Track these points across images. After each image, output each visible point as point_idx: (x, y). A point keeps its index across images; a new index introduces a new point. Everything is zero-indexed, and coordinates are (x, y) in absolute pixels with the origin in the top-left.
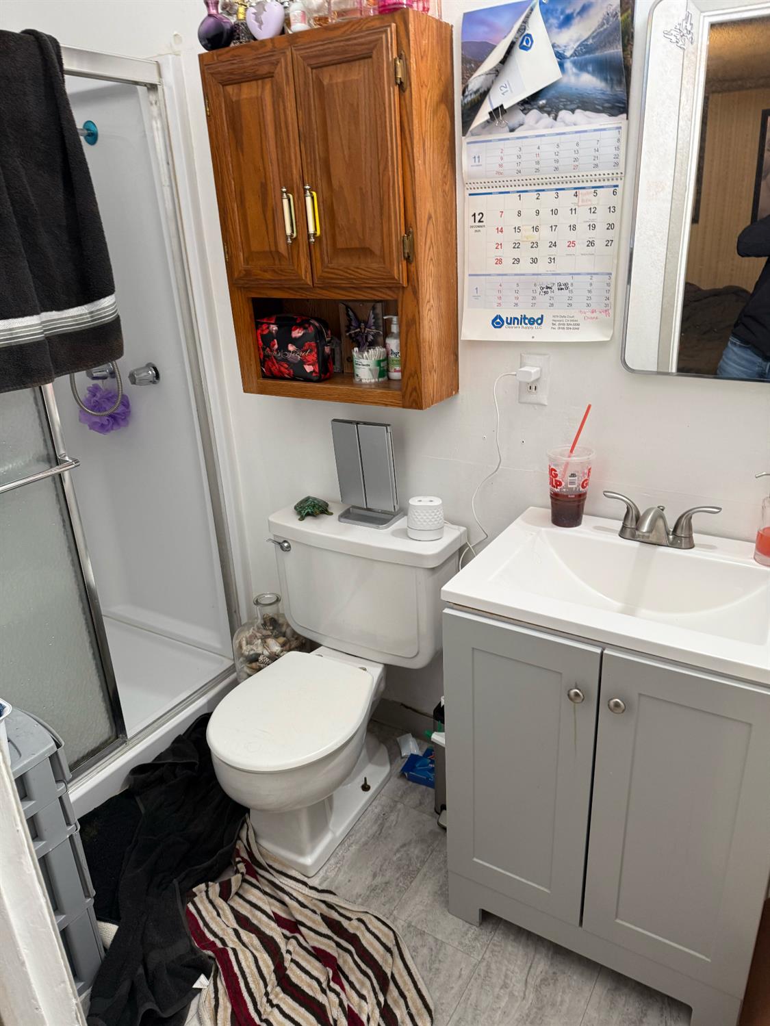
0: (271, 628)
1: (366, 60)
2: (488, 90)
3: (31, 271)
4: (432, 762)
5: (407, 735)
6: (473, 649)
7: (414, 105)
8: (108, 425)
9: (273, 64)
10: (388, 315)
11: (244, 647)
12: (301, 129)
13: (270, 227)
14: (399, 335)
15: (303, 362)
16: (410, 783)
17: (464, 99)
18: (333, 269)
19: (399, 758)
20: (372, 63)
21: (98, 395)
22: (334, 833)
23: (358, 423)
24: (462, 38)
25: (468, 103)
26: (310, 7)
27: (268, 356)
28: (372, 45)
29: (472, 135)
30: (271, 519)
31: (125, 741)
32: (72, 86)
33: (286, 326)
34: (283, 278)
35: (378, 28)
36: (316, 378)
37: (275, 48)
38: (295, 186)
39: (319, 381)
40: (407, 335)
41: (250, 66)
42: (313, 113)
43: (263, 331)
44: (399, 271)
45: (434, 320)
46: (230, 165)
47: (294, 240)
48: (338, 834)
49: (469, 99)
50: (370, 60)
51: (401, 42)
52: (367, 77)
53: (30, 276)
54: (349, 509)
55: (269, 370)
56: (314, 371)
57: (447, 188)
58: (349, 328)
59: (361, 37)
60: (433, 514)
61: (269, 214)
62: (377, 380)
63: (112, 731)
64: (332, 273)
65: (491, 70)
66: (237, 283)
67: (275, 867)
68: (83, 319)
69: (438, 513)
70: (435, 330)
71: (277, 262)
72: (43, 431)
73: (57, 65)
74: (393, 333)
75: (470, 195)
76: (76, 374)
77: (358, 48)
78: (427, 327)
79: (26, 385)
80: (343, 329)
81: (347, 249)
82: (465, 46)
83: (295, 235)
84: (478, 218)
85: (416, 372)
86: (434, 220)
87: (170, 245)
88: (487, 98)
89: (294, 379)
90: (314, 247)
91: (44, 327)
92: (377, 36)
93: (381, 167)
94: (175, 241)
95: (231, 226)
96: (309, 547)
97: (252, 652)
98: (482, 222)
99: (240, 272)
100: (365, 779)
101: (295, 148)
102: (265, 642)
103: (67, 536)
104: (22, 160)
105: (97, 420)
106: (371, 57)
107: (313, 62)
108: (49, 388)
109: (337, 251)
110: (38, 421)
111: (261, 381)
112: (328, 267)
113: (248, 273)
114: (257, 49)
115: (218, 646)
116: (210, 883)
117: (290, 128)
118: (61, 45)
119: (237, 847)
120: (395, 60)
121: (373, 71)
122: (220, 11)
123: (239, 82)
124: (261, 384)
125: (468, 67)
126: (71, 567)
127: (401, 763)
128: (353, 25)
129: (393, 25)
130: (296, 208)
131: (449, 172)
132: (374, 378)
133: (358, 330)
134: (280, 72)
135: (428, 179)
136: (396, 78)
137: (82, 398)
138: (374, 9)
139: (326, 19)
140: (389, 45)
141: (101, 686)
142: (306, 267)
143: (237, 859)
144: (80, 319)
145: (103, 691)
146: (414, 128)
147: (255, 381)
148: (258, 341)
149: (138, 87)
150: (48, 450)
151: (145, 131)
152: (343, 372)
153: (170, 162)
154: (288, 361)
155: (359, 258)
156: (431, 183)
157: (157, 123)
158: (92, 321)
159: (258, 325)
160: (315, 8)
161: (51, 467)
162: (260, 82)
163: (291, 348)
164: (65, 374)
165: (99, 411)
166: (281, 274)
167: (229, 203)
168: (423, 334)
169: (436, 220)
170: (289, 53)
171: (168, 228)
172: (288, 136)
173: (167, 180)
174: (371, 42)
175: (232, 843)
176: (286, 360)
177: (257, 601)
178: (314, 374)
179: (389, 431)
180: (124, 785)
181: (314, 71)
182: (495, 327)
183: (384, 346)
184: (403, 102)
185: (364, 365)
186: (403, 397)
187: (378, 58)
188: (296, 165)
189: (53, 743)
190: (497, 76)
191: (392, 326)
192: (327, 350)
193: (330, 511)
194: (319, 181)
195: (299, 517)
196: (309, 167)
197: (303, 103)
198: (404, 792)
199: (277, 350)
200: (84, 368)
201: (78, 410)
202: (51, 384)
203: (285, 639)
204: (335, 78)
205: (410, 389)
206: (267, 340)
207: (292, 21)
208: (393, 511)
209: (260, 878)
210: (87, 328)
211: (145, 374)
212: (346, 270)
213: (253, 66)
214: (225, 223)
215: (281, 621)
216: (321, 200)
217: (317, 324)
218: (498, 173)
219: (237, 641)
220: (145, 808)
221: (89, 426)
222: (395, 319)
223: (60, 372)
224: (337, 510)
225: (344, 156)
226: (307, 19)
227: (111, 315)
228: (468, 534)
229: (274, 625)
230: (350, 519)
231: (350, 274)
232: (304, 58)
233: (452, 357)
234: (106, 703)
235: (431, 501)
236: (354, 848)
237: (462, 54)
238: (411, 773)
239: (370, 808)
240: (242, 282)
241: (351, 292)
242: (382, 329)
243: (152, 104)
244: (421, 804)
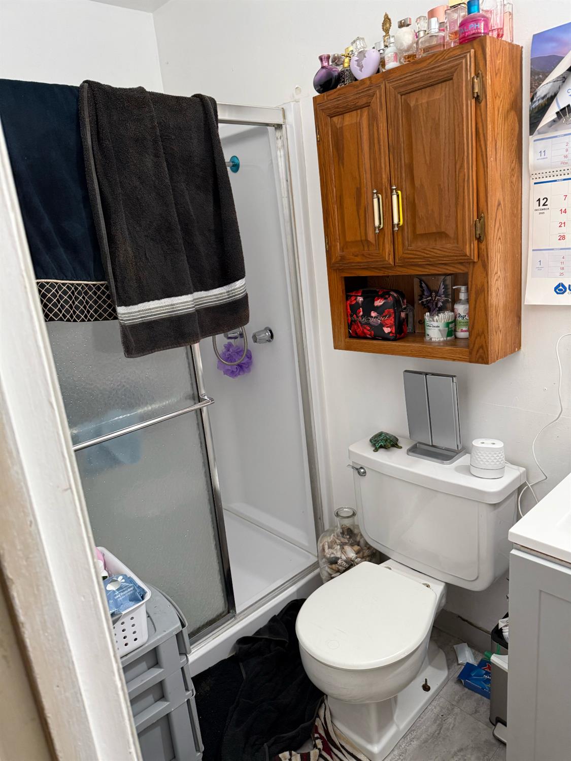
0: (348, 537)
1: (448, 82)
2: (555, 95)
3: (188, 263)
4: (487, 673)
5: (463, 644)
6: (541, 591)
7: (488, 113)
8: (237, 371)
9: (369, 96)
10: (457, 285)
11: (327, 550)
12: (390, 143)
13: (362, 221)
14: (468, 301)
15: (382, 325)
16: (467, 690)
17: (532, 105)
18: (413, 250)
19: (456, 664)
20: (453, 83)
21: (231, 350)
22: (398, 726)
23: (426, 374)
24: (531, 57)
25: (535, 108)
26: (402, 48)
27: (355, 321)
28: (453, 69)
29: (539, 133)
30: (352, 448)
31: (235, 616)
32: (224, 131)
33: (370, 297)
34: (370, 260)
35: (460, 55)
36: (393, 338)
37: (372, 84)
38: (384, 188)
39: (394, 340)
40: (476, 301)
41: (352, 100)
42: (401, 130)
43: (351, 302)
44: (470, 249)
45: (501, 289)
46: (333, 176)
47: (381, 230)
48: (402, 727)
49: (537, 104)
50: (451, 81)
51: (479, 63)
52: (447, 95)
53: (187, 266)
54: (416, 445)
55: (355, 331)
56: (391, 332)
57: (514, 179)
58: (421, 297)
59: (445, 64)
60: (495, 456)
61: (362, 212)
62: (445, 339)
63: (225, 607)
64: (411, 254)
65: (558, 77)
66: (333, 266)
67: (347, 748)
68: (223, 296)
69: (500, 455)
70: (501, 296)
71: (366, 248)
72: (191, 377)
73: (214, 116)
74: (461, 300)
75: (535, 183)
76: (216, 336)
77: (441, 73)
78: (494, 294)
79: (181, 345)
80: (416, 297)
81: (426, 234)
82: (533, 61)
83: (382, 226)
84: (542, 202)
85: (483, 333)
86: (502, 206)
87: (286, 241)
88: (555, 100)
89: (374, 338)
90: (397, 235)
91: (195, 302)
92: (458, 62)
93: (458, 167)
94: (289, 237)
95: (331, 224)
96: (382, 474)
97: (332, 556)
98: (547, 205)
99: (336, 258)
100: (426, 680)
101: (385, 158)
102: (343, 548)
103: (203, 454)
104: (187, 185)
105: (229, 368)
106: (452, 79)
107: (402, 90)
108: (196, 346)
109: (416, 236)
110: (187, 370)
111: (348, 340)
112: (408, 249)
113: (343, 258)
114: (358, 87)
115: (306, 544)
116: (293, 753)
117: (382, 143)
118: (217, 103)
119: (316, 724)
120: (473, 78)
121: (453, 90)
122: (330, 63)
123: (342, 113)
124: (348, 342)
125: (536, 78)
126: (204, 478)
127: (458, 670)
128: (437, 57)
129: (472, 51)
130: (384, 205)
131: (517, 165)
132: (442, 337)
133: (430, 298)
134: (376, 102)
135: (499, 172)
136: (473, 93)
137: (220, 351)
138: (455, 42)
139: (414, 56)
140: (468, 67)
141: (220, 571)
142: (389, 251)
143: (316, 735)
144: (220, 297)
145: (221, 575)
146: (488, 131)
147: (343, 339)
148: (347, 309)
149: (268, 127)
150: (193, 391)
151: (271, 160)
152: (415, 332)
153: (289, 180)
154: (371, 325)
155: (436, 241)
156: (501, 176)
157: (280, 152)
158: (228, 298)
159: (348, 297)
160: (406, 48)
161: (195, 404)
162: (359, 111)
163: (373, 314)
164: (209, 336)
165: (231, 362)
166: (369, 258)
167: (331, 206)
168: (491, 301)
169: (505, 207)
170: (383, 86)
171: (285, 228)
172: (380, 149)
173: (286, 193)
174: (452, 67)
175: (311, 721)
176: (369, 324)
177: (337, 513)
178: (391, 335)
179: (455, 381)
180: (231, 652)
181: (403, 97)
182: (558, 293)
183: (453, 310)
184: (479, 112)
185: (434, 327)
186: (471, 353)
187: (458, 79)
188: (385, 171)
189: (179, 624)
190: (564, 82)
191: (460, 294)
192: (403, 315)
193: (400, 445)
194: (404, 183)
195: (374, 449)
196: (396, 173)
197: (393, 123)
198: (461, 698)
199: (362, 316)
200: (221, 332)
201: (217, 361)
202: (198, 344)
203: (359, 547)
204: (420, 100)
205: (477, 346)
206: (354, 309)
207: (386, 62)
208: (456, 449)
209: (334, 756)
210: (224, 303)
211: (264, 335)
212: (423, 251)
213: (355, 99)
214: (327, 221)
215: (356, 531)
216: (405, 197)
217: (395, 295)
218: (563, 163)
219: (321, 545)
220: (246, 674)
221: (224, 372)
222: (463, 288)
223: (205, 334)
224: (405, 444)
225: (426, 161)
226: (398, 60)
227: (242, 293)
228: (527, 474)
229: (351, 535)
230: (416, 453)
231: (427, 254)
232: (395, 88)
233: (516, 319)
234: (222, 585)
235: (494, 444)
236: (415, 743)
237: (531, 69)
238: (467, 680)
239: (430, 708)
240: (338, 265)
241: (427, 268)
242: (450, 296)
243: (277, 139)
244: (476, 712)
